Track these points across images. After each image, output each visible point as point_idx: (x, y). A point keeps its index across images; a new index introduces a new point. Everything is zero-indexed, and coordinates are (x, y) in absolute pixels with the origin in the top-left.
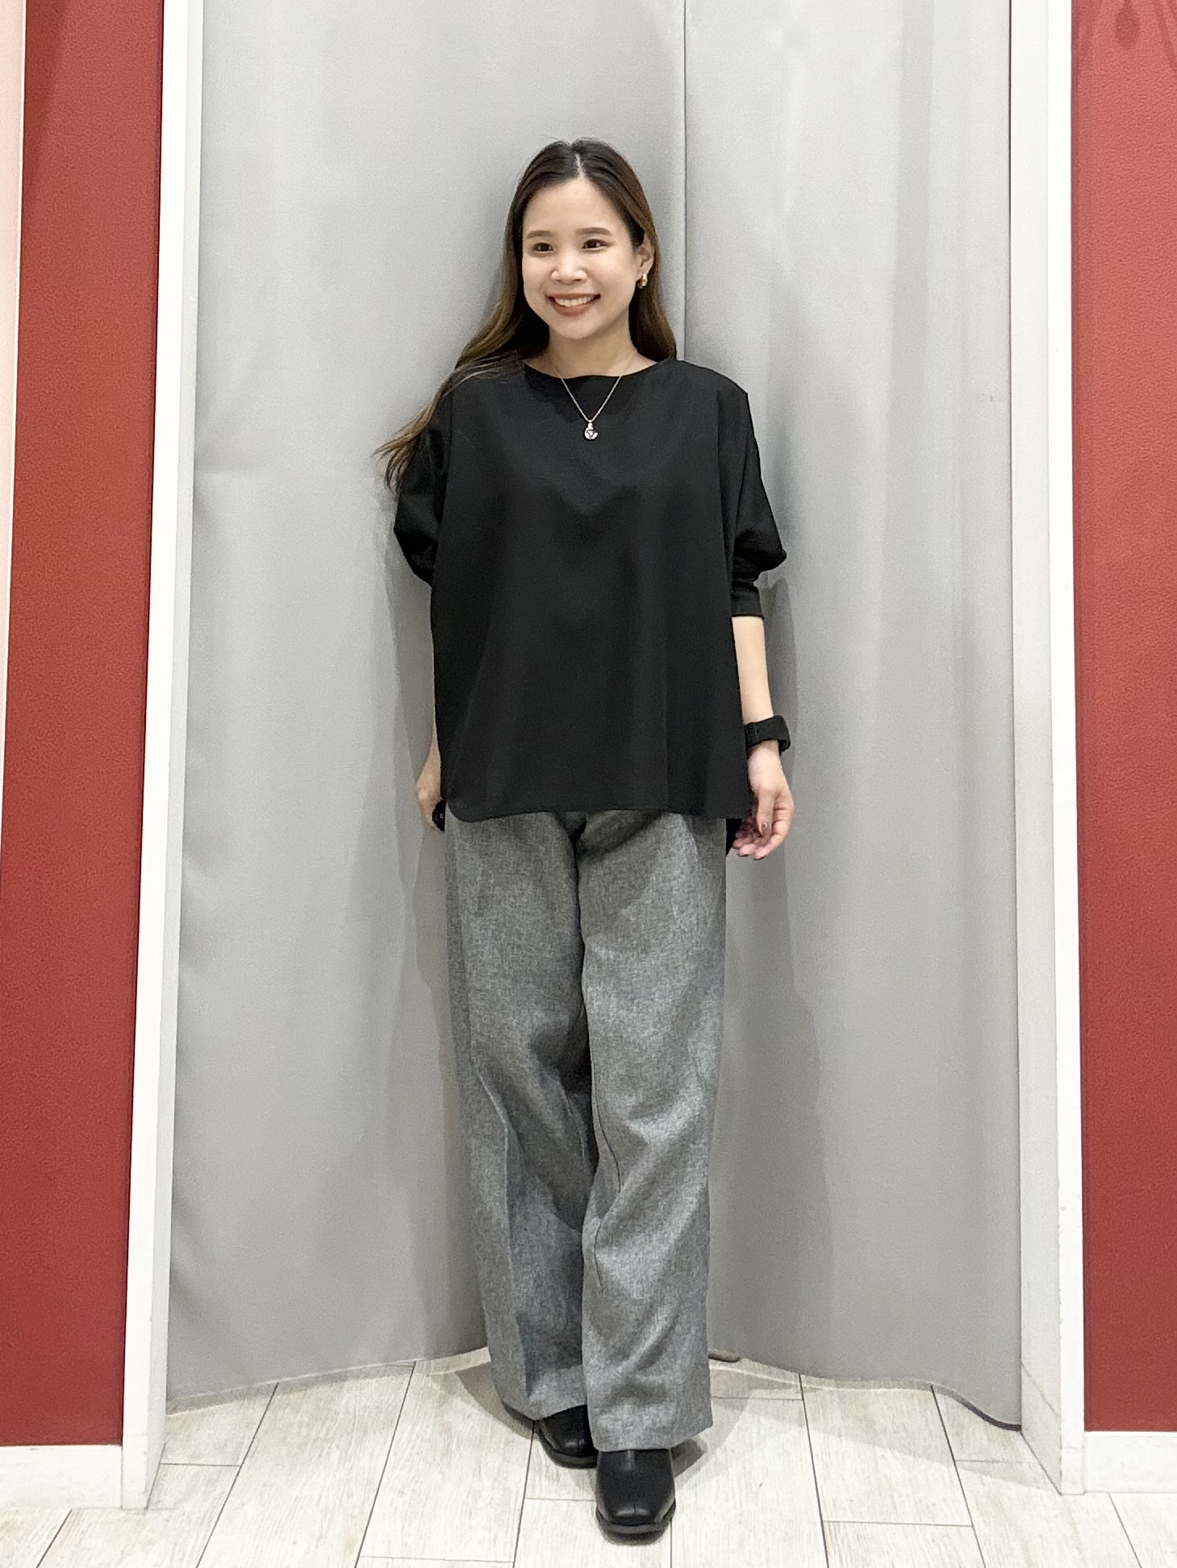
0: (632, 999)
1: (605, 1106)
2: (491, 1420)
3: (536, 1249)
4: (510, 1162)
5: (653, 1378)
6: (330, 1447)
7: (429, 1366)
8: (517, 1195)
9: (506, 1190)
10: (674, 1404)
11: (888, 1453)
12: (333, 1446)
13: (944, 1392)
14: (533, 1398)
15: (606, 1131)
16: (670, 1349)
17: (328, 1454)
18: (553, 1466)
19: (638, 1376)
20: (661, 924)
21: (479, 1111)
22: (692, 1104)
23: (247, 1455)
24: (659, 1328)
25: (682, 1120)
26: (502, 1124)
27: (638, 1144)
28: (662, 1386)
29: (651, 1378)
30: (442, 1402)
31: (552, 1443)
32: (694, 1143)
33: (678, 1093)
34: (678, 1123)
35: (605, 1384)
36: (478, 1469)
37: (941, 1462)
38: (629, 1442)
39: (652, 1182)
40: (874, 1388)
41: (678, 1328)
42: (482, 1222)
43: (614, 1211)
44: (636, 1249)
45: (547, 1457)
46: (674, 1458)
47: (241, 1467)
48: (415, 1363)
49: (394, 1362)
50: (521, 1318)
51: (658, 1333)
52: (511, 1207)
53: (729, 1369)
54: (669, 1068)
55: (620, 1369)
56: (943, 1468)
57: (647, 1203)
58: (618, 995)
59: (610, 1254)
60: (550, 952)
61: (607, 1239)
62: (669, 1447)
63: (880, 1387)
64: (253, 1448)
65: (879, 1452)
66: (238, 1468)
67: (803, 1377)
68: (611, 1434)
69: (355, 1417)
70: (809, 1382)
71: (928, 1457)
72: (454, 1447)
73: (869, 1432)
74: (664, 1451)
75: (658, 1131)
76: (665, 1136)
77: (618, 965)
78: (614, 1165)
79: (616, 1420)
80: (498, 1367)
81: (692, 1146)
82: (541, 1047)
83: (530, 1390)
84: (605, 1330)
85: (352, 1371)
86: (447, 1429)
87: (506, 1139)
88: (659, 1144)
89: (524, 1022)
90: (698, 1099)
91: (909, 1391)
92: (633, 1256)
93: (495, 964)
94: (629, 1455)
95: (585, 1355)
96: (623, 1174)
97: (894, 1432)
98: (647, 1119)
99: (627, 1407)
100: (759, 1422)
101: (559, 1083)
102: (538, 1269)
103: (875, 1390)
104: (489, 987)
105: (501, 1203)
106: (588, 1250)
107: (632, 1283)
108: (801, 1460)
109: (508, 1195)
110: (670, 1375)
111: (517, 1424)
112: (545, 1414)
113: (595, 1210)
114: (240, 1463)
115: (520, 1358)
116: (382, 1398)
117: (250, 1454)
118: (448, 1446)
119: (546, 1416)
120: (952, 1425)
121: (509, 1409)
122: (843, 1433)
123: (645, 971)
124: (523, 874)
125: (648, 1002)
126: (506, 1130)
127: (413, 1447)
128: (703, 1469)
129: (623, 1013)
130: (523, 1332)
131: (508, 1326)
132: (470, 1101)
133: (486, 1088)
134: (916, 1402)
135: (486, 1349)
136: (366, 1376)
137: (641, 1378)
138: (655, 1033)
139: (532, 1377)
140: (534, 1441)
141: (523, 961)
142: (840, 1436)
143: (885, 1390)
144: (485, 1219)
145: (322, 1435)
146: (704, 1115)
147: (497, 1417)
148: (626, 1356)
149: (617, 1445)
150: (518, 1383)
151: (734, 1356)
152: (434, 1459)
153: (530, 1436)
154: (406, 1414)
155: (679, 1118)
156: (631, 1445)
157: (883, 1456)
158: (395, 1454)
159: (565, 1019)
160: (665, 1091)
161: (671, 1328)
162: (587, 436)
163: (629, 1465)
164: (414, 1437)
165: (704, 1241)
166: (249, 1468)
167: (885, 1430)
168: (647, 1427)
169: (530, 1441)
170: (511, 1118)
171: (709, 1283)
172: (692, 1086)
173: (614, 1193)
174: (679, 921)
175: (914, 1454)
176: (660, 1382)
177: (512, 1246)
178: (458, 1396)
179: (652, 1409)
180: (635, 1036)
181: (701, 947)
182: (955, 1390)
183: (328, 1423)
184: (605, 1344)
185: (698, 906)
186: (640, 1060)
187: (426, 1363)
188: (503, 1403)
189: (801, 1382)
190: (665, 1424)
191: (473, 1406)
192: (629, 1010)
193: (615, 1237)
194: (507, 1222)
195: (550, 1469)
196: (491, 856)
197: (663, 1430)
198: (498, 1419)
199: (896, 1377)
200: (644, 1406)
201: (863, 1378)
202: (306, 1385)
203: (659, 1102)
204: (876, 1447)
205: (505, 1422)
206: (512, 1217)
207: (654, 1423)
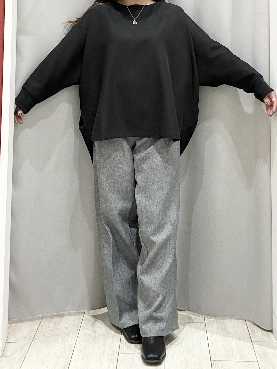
0: (149, 198)
1: (142, 231)
2: (108, 329)
3: (121, 276)
4: (113, 249)
5: (158, 315)
6: (59, 337)
7: (89, 312)
8: (115, 260)
9: (112, 257)
10: (166, 322)
11: (231, 339)
12: (60, 337)
13: (249, 321)
14: (122, 322)
15: (143, 239)
16: (164, 305)
17: (58, 340)
18: (128, 343)
19: (154, 314)
20: (158, 175)
21: (103, 234)
22: (168, 230)
23: (33, 340)
24: (160, 299)
25: (166, 235)
26: (110, 237)
27: (153, 243)
28: (161, 317)
29: (158, 314)
30: (93, 323)
31: (128, 337)
32: (169, 242)
33: (164, 227)
34: (164, 236)
35: (144, 316)
36: (104, 344)
37: (248, 342)
38: (152, 334)
39: (157, 254)
40: (227, 319)
41: (166, 299)
42: (104, 268)
43: (146, 263)
44: (153, 274)
45: (126, 341)
46: (166, 340)
47: (31, 344)
48: (85, 311)
49: (78, 311)
50: (117, 297)
51: (160, 300)
52: (113, 263)
53: (182, 313)
54: (161, 219)
55: (148, 311)
56: (248, 344)
57: (155, 260)
58: (145, 197)
59: (144, 276)
60: (124, 184)
61: (144, 272)
62: (164, 335)
63: (228, 319)
64: (35, 338)
65: (229, 339)
66: (30, 344)
67: (205, 316)
68: (146, 332)
69: (66, 328)
70: (207, 318)
71: (244, 340)
72: (97, 337)
73: (225, 332)
74: (162, 337)
75: (159, 239)
76: (160, 240)
77: (145, 187)
78: (146, 250)
79: (147, 327)
80: (110, 313)
81: (168, 242)
82: (122, 214)
83: (120, 319)
84: (145, 300)
85: (65, 313)
86: (95, 332)
87: (112, 242)
88: (158, 243)
89: (116, 206)
90: (170, 228)
91: (238, 320)
92: (152, 277)
93: (107, 188)
94: (152, 338)
95: (138, 307)
96: (149, 252)
97: (233, 333)
98: (154, 235)
99: (151, 323)
100: (191, 330)
101: (128, 225)
102: (122, 282)
103: (227, 320)
104: (105, 195)
105: (110, 262)
106: (138, 275)
107: (151, 285)
108: (204, 342)
109: (113, 259)
110: (164, 313)
111: (117, 330)
112: (125, 327)
113: (140, 263)
114: (31, 342)
115: (117, 310)
116: (75, 322)
117: (34, 339)
118: (95, 337)
119: (125, 328)
120: (251, 331)
121: (113, 325)
122: (217, 333)
123: (153, 189)
124: (116, 161)
125: (154, 199)
126: (112, 239)
127: (84, 337)
128: (174, 344)
129: (147, 202)
130: (118, 302)
131: (113, 300)
132: (101, 230)
133: (105, 226)
134: (240, 323)
135: (106, 308)
136: (70, 315)
137: (155, 315)
138: (156, 208)
139: (121, 315)
140: (122, 335)
141: (116, 187)
142: (216, 334)
143: (230, 320)
144: (105, 267)
145: (56, 333)
146: (173, 233)
147: (110, 328)
148: (150, 307)
149: (148, 335)
150: (116, 317)
151: (184, 309)
152: (91, 341)
153: (121, 334)
154: (82, 327)
155: (164, 234)
156: (152, 335)
157: (230, 340)
158: (79, 340)
159: (129, 205)
160: (160, 226)
161: (164, 299)
162: (134, 23)
163: (152, 342)
164: (85, 334)
165: (175, 272)
166: (34, 344)
167: (230, 332)
168: (157, 330)
169: (120, 335)
170: (113, 236)
171: (177, 285)
172: (168, 224)
173: (146, 258)
174: (164, 174)
175: (239, 339)
176: (161, 315)
177: (114, 275)
178: (98, 322)
179: (159, 324)
180: (150, 209)
181: (171, 181)
182: (252, 320)
183: (58, 330)
184: (144, 303)
185: (170, 169)
186: (152, 217)
187: (88, 311)
188: (112, 324)
189: (204, 318)
190: (163, 328)
191: (103, 325)
192: (148, 201)
193: (146, 272)
194: (112, 268)
195: (127, 344)
196: (106, 155)
197: (162, 330)
198: (111, 329)
199: (233, 316)
200: (156, 323)
201: (223, 316)
202: (51, 317)
203: (159, 229)
204: (228, 337)
205: (113, 330)
206: (113, 266)
207: (159, 328)
